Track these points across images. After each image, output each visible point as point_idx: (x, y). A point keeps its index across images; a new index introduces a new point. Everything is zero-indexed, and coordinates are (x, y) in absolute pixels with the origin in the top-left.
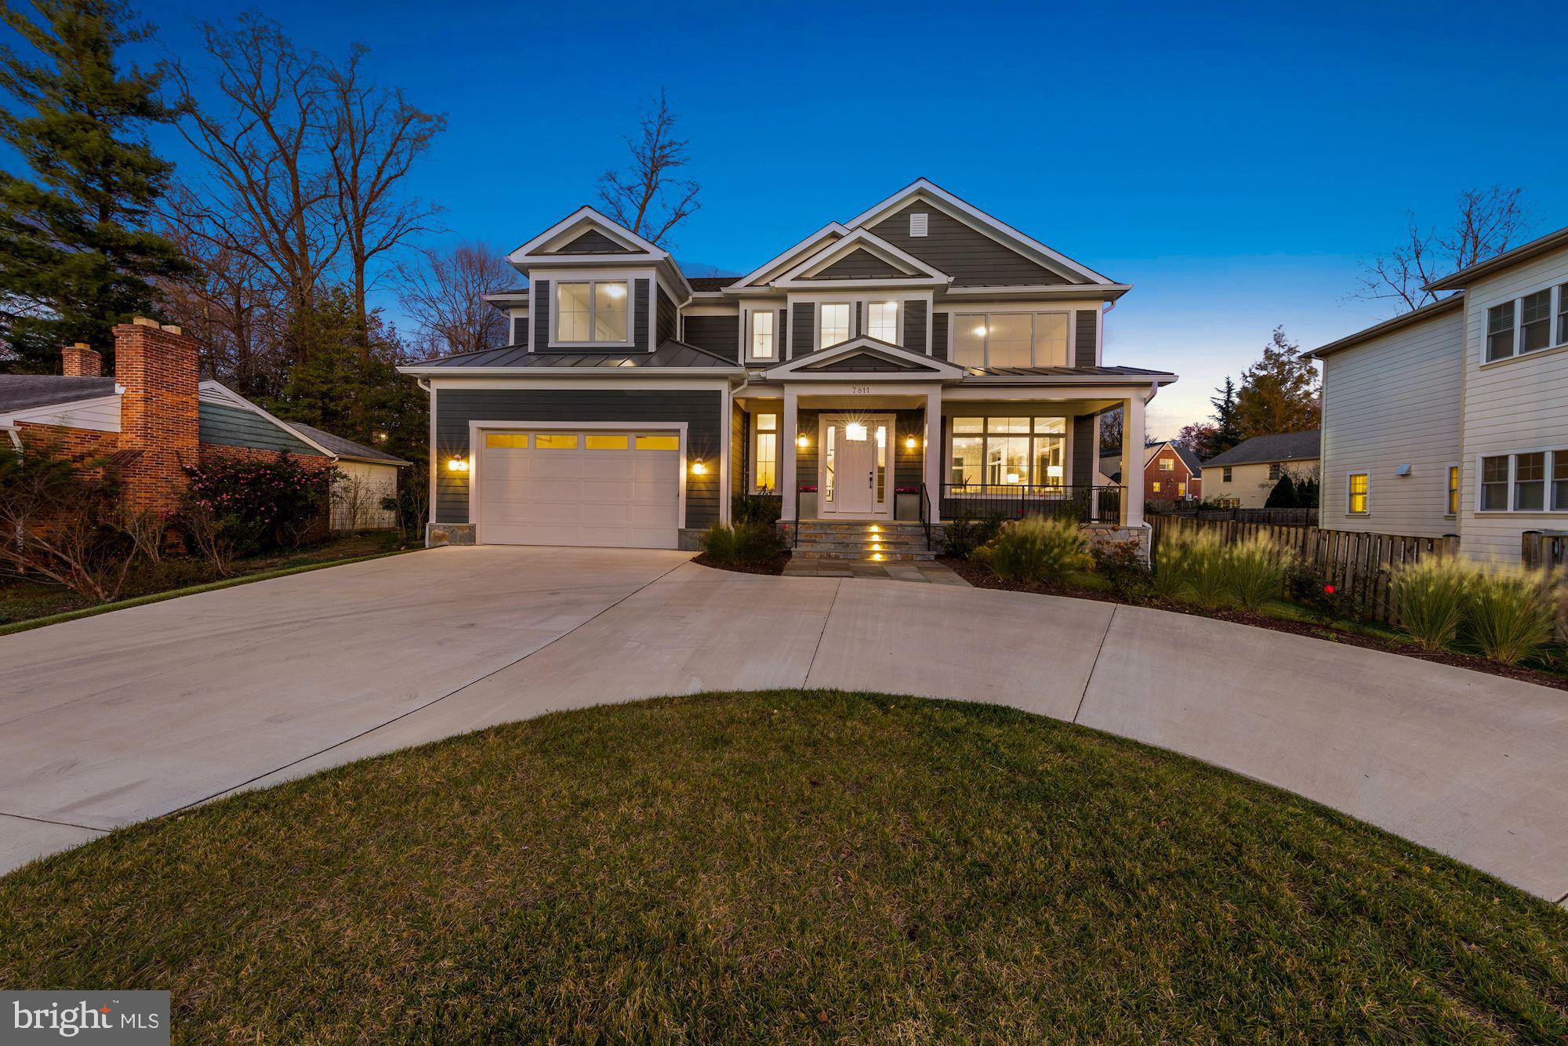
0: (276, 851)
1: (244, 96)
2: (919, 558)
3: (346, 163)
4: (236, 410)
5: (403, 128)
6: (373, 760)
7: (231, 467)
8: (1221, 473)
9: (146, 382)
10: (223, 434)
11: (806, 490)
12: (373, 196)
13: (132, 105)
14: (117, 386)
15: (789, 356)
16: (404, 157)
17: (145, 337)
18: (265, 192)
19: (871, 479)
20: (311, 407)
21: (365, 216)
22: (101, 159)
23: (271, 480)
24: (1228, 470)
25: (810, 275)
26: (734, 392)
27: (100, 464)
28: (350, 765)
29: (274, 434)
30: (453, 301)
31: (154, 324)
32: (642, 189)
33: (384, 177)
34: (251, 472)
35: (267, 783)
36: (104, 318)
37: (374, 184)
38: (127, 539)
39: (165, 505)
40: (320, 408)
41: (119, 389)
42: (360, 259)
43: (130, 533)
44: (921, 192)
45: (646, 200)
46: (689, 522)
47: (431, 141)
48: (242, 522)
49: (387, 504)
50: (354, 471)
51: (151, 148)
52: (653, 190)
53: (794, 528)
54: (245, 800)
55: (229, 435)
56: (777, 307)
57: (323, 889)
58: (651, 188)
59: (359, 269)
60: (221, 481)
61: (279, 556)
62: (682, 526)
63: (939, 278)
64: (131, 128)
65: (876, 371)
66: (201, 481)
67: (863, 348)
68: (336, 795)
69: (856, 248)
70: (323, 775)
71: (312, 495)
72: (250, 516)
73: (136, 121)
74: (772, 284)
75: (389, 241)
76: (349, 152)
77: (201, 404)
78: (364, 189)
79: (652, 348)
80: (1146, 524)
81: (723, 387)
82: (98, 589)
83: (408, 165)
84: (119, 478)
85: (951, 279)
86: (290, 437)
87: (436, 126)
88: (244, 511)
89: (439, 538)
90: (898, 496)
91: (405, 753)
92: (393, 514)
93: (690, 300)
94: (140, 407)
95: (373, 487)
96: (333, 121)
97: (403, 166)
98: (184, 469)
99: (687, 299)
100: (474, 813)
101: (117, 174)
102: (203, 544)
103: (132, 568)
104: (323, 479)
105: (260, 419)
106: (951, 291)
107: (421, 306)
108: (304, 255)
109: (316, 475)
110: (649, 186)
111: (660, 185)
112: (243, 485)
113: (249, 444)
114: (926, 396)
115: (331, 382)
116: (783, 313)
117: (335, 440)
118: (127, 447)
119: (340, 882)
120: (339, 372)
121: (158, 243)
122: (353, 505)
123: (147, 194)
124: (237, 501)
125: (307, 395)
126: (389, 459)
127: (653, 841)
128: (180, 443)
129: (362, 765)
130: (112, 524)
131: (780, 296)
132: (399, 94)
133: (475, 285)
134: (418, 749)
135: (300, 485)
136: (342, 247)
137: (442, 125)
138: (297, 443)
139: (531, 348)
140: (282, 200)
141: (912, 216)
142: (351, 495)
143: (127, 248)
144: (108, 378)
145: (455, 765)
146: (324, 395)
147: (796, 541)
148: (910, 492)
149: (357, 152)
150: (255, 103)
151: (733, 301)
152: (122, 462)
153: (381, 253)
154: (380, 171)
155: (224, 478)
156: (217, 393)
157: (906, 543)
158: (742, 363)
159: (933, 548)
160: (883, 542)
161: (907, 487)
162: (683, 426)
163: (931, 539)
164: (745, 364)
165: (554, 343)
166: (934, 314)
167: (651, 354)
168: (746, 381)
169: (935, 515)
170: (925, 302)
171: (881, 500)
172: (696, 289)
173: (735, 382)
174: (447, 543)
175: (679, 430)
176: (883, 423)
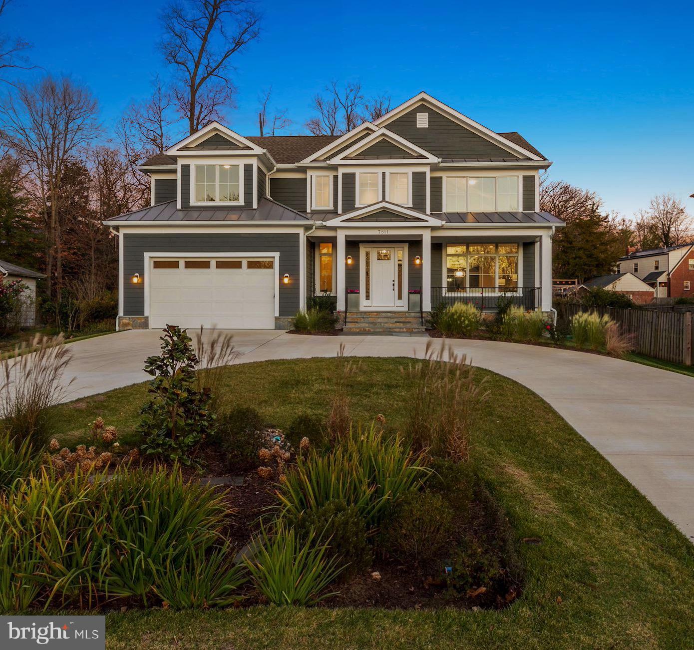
2: (416, 330)
11: (352, 292)
15: (340, 211)
19: (393, 285)
25: (353, 156)
26: (307, 233)
44: (423, 100)
46: (281, 313)
53: (344, 315)
56: (331, 174)
62: (277, 315)
63: (433, 159)
65: (391, 221)
67: (383, 207)
69: (382, 138)
74: (328, 161)
79: (255, 206)
80: (554, 309)
81: (301, 231)
85: (440, 160)
89: (127, 325)
90: (410, 295)
93: (275, 169)
99: (273, 169)
106: (442, 165)
114: (422, 235)
116: (336, 177)
131: (335, 168)
139: (179, 206)
141: (418, 114)
147: (345, 322)
148: (415, 292)
151: (304, 170)
157: (410, 322)
158: (309, 211)
159: (424, 324)
160: (396, 322)
161: (416, 289)
162: (277, 255)
163: (423, 319)
164: (311, 210)
165: (193, 202)
166: (431, 178)
167: (255, 209)
168: (314, 227)
169: (427, 307)
170: (425, 173)
171: (400, 298)
172: (278, 162)
173: (307, 228)
174: (131, 328)
175: (274, 257)
176: (401, 249)
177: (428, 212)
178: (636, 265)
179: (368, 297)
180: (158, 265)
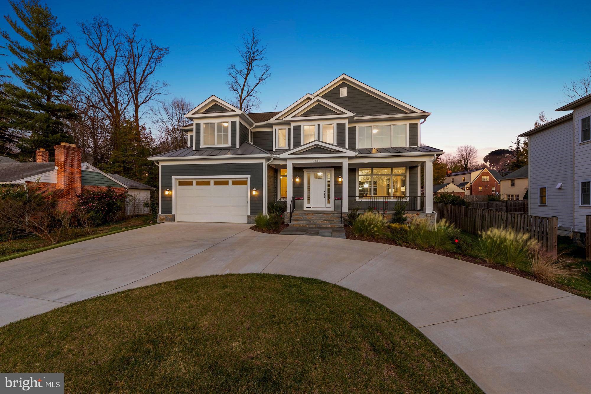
0: (107, 308)
1: (96, 48)
2: (337, 227)
3: (131, 70)
4: (93, 172)
5: (152, 55)
6: (131, 290)
7: (92, 194)
8: (509, 182)
9: (65, 165)
10: (89, 181)
11: (299, 199)
12: (141, 83)
13: (57, 57)
14: (56, 167)
15: (292, 148)
16: (153, 65)
17: (64, 149)
18: (102, 82)
19: (325, 194)
20: (119, 166)
21: (138, 90)
22: (47, 79)
23: (105, 198)
24: (513, 181)
25: (300, 115)
26: (268, 163)
27: (50, 194)
28: (125, 290)
29: (106, 180)
30: (172, 122)
31: (67, 144)
32: (246, 71)
33: (146, 74)
34: (99, 195)
35: (105, 295)
36: (48, 137)
37: (142, 77)
38: (59, 221)
39: (71, 208)
40: (122, 167)
41: (56, 168)
42: (137, 107)
43: (60, 219)
44: (344, 79)
45: (247, 75)
46: (252, 213)
47: (163, 59)
48: (95, 214)
49: (146, 205)
50: (133, 193)
51: (64, 72)
52: (250, 71)
53: (290, 215)
54: (100, 298)
55: (91, 182)
56: (287, 127)
57: (117, 316)
58: (249, 70)
59: (137, 111)
60: (88, 199)
61: (108, 226)
62: (249, 214)
63: (350, 114)
64: (57, 66)
65: (321, 154)
66: (82, 199)
67: (316, 145)
68: (121, 297)
69: (317, 103)
70: (118, 293)
71: (119, 203)
72: (98, 211)
73: (59, 63)
74: (284, 119)
75: (147, 99)
76: (132, 66)
77: (82, 171)
78: (138, 80)
79: (238, 147)
80: (435, 212)
81: (263, 161)
82: (52, 239)
83: (154, 69)
84: (56, 199)
85: (354, 114)
86: (112, 181)
87: (165, 52)
88: (96, 210)
89: (163, 219)
90: (335, 201)
91: (140, 288)
92: (148, 209)
93: (254, 126)
94: (63, 174)
95: (141, 198)
96: (127, 54)
97: (152, 69)
98: (77, 195)
100: (154, 302)
101: (53, 83)
102: (83, 222)
103: (61, 231)
104: (123, 197)
105: (102, 175)
106: (356, 118)
107: (160, 124)
108: (117, 106)
109: (120, 195)
110: (248, 69)
111: (253, 68)
112: (96, 200)
113: (98, 185)
114: (342, 163)
115: (126, 156)
116: (289, 129)
117: (127, 180)
118: (59, 188)
119: (121, 315)
120: (129, 153)
121: (66, 108)
122: (134, 205)
123: (62, 89)
124: (94, 206)
125: (118, 162)
126: (147, 187)
127: (196, 309)
128: (75, 186)
129: (128, 291)
130: (55, 216)
131: (288, 123)
132: (151, 42)
133: (180, 114)
134: (143, 287)
135: (115, 199)
136: (130, 103)
137: (167, 52)
138: (114, 183)
139: (194, 148)
140: (108, 86)
141: (340, 89)
142: (133, 201)
143: (56, 110)
144: (52, 163)
145: (152, 291)
146: (124, 162)
147: (291, 220)
148: (338, 199)
149: (136, 65)
150: (99, 50)
151: (271, 125)
152: (57, 193)
153: (144, 104)
154: (144, 71)
155: (89, 198)
156: (87, 167)
157: (333, 221)
158: (274, 150)
159: (343, 222)
160: (324, 220)
161: (338, 197)
162: (249, 176)
163: (343, 219)
164: (275, 150)
165: (202, 146)
166: (349, 128)
167: (237, 149)
168: (272, 159)
169: (345, 209)
170: (345, 124)
171: (329, 202)
172: (256, 122)
173: (268, 159)
174: (165, 221)
175: (247, 178)
176: (329, 172)
177: (347, 147)
178: (453, 179)
179: (309, 202)
180: (181, 183)
